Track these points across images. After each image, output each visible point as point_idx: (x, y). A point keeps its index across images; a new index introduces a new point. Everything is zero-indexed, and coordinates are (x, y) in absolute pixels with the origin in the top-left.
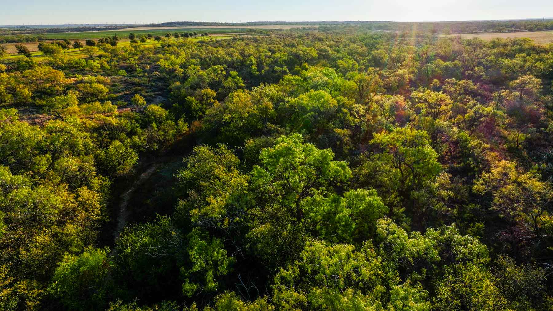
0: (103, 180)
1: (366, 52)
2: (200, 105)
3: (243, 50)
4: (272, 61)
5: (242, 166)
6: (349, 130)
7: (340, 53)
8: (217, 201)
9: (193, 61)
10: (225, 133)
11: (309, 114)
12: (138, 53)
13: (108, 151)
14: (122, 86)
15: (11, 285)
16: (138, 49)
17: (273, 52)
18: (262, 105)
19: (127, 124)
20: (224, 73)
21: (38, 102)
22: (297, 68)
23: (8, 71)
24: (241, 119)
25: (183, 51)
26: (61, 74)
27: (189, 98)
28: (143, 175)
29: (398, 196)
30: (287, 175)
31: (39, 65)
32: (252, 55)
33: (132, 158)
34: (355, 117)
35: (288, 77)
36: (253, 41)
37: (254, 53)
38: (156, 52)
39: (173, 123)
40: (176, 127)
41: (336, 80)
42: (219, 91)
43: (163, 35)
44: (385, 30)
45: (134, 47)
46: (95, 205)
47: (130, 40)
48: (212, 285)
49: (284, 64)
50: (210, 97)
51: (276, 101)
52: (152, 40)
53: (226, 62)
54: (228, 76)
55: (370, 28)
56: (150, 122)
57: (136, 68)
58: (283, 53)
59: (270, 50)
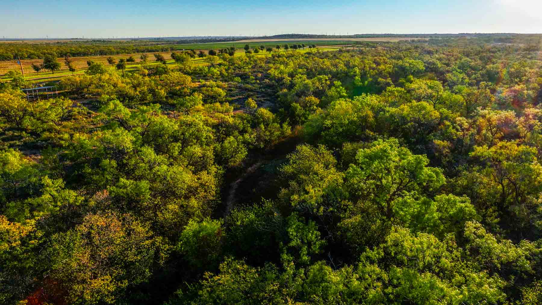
0: (217, 168)
1: (480, 66)
2: (303, 111)
3: (348, 62)
4: (376, 73)
5: (339, 166)
6: (449, 142)
7: (450, 66)
8: (315, 191)
9: (300, 70)
10: (325, 137)
11: (409, 124)
12: (252, 62)
13: (223, 145)
14: (237, 91)
15: (151, 238)
16: (252, 59)
17: (378, 64)
18: (362, 113)
19: (240, 123)
20: (328, 82)
21: (171, 101)
22: (402, 80)
23: (149, 75)
24: (342, 125)
25: (292, 62)
26: (189, 78)
27: (294, 104)
28: (250, 169)
29: (497, 211)
30: (380, 176)
31: (172, 71)
32: (356, 66)
33: (242, 153)
34: (457, 130)
35: (392, 88)
36: (359, 53)
37: (358, 64)
38: (268, 62)
39: (278, 125)
40: (281, 129)
41: (440, 93)
42: (322, 99)
43: (274, 46)
44: (506, 42)
45: (248, 57)
46: (211, 187)
47: (245, 51)
48: (305, 258)
49: (388, 76)
50: (313, 105)
51: (377, 111)
52: (264, 51)
53: (331, 72)
54: (331, 86)
55: (488, 41)
56: (259, 123)
57: (249, 76)
58: (388, 65)
59: (375, 62)
